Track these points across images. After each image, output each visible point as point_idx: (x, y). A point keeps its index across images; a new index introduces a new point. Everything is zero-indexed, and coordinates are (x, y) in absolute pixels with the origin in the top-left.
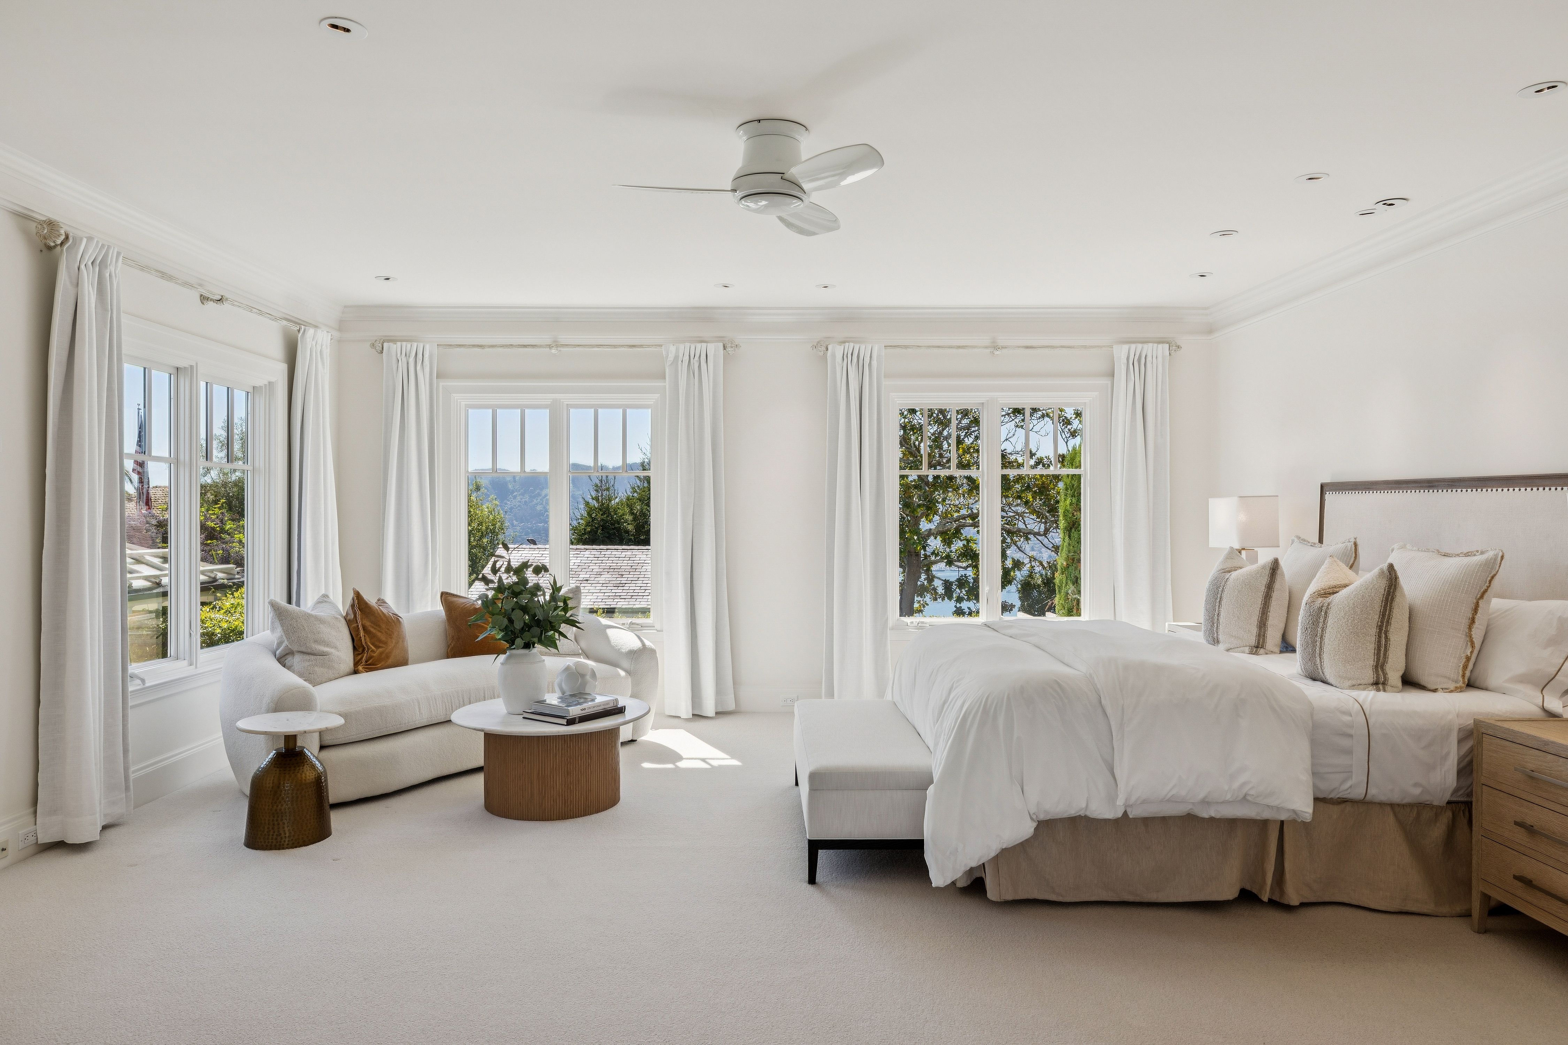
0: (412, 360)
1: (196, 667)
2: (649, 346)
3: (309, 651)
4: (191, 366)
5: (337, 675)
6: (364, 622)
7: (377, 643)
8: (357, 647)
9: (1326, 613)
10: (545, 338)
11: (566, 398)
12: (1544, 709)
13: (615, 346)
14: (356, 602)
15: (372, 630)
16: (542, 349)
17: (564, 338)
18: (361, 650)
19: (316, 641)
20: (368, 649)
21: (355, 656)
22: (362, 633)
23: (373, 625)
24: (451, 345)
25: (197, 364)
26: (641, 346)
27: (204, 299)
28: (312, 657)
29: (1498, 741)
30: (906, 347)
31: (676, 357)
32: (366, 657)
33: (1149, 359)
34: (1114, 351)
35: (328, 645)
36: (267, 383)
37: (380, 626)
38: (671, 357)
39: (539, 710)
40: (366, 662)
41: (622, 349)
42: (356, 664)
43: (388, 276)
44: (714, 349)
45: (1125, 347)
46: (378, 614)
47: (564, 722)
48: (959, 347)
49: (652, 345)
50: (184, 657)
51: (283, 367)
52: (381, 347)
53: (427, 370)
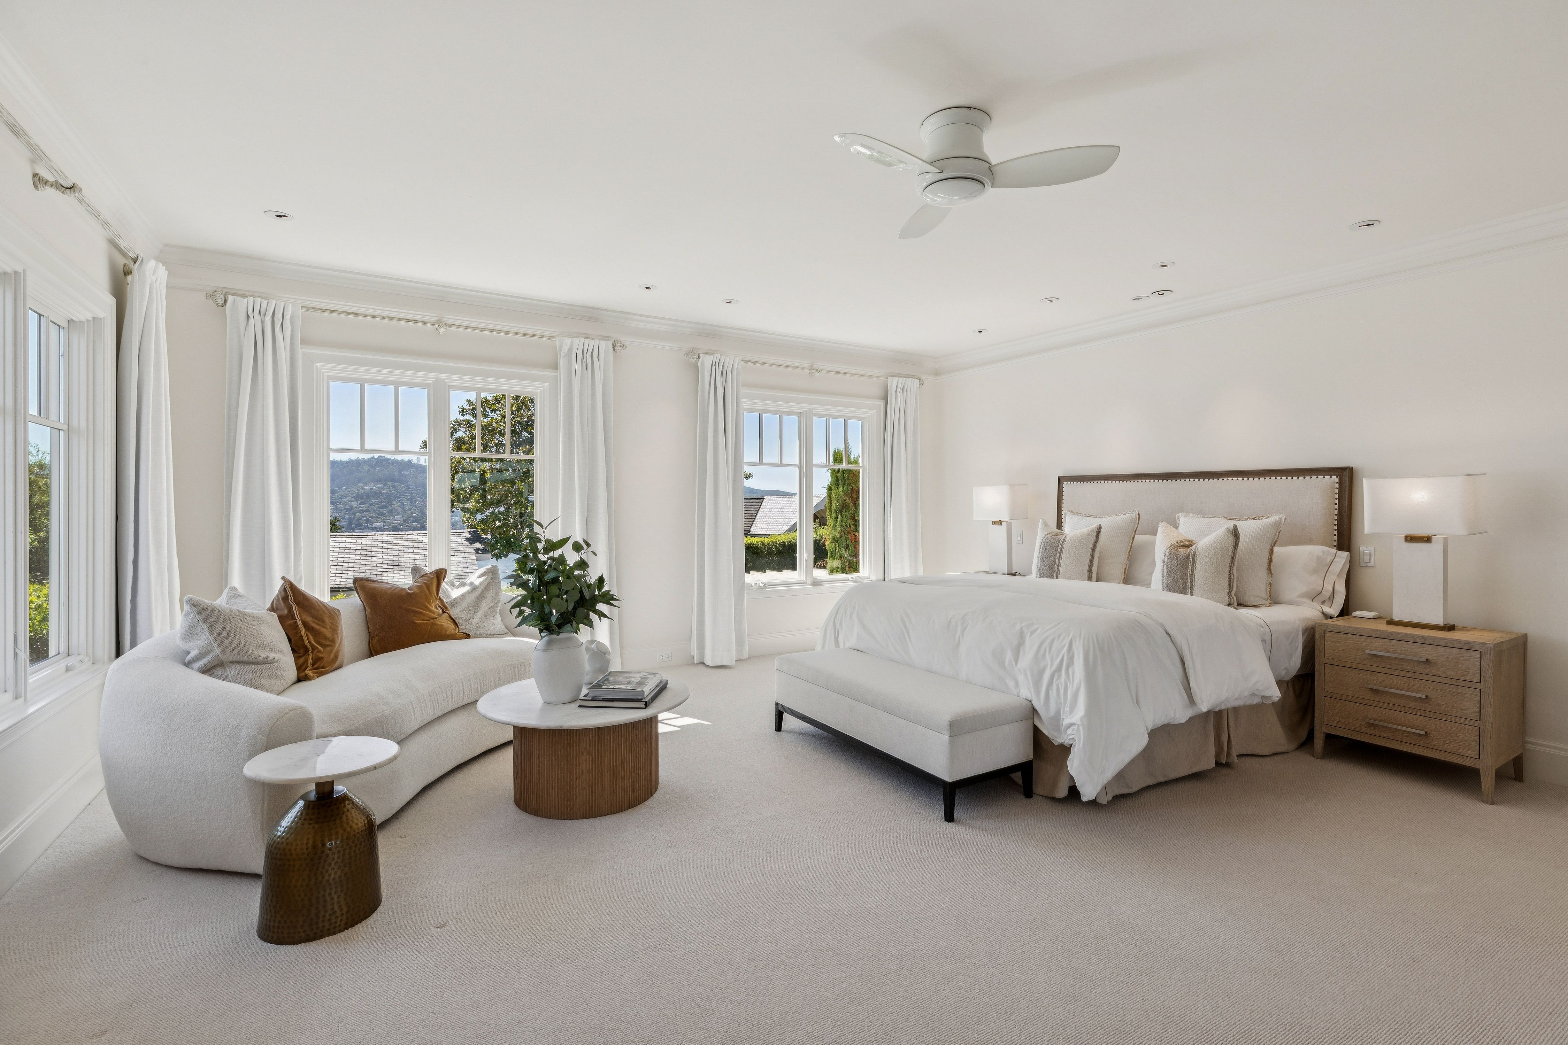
0: (268, 319)
1: (25, 700)
2: (543, 337)
3: (250, 659)
4: (15, 272)
5: (286, 686)
6: (304, 617)
7: (323, 641)
8: (298, 648)
9: (1193, 560)
10: (430, 316)
11: (450, 379)
12: (1323, 613)
13: (509, 333)
14: (290, 594)
15: (315, 626)
16: (429, 326)
17: (449, 318)
18: (302, 651)
19: (259, 646)
20: (313, 650)
21: (296, 659)
22: (303, 632)
23: (314, 620)
24: (319, 309)
25: (25, 271)
26: (535, 335)
27: (38, 181)
28: (255, 667)
29: (1342, 635)
30: (757, 363)
31: (570, 350)
32: (312, 659)
33: (909, 389)
34: (888, 380)
35: (272, 650)
36: (91, 319)
37: (323, 621)
38: (565, 349)
39: (602, 695)
40: (313, 665)
41: (516, 336)
42: (300, 668)
43: (283, 211)
44: (605, 346)
45: (896, 379)
46: (319, 606)
47: (642, 705)
48: (793, 367)
49: (546, 336)
50: (5, 687)
51: (112, 301)
52: (224, 299)
53: (288, 332)
